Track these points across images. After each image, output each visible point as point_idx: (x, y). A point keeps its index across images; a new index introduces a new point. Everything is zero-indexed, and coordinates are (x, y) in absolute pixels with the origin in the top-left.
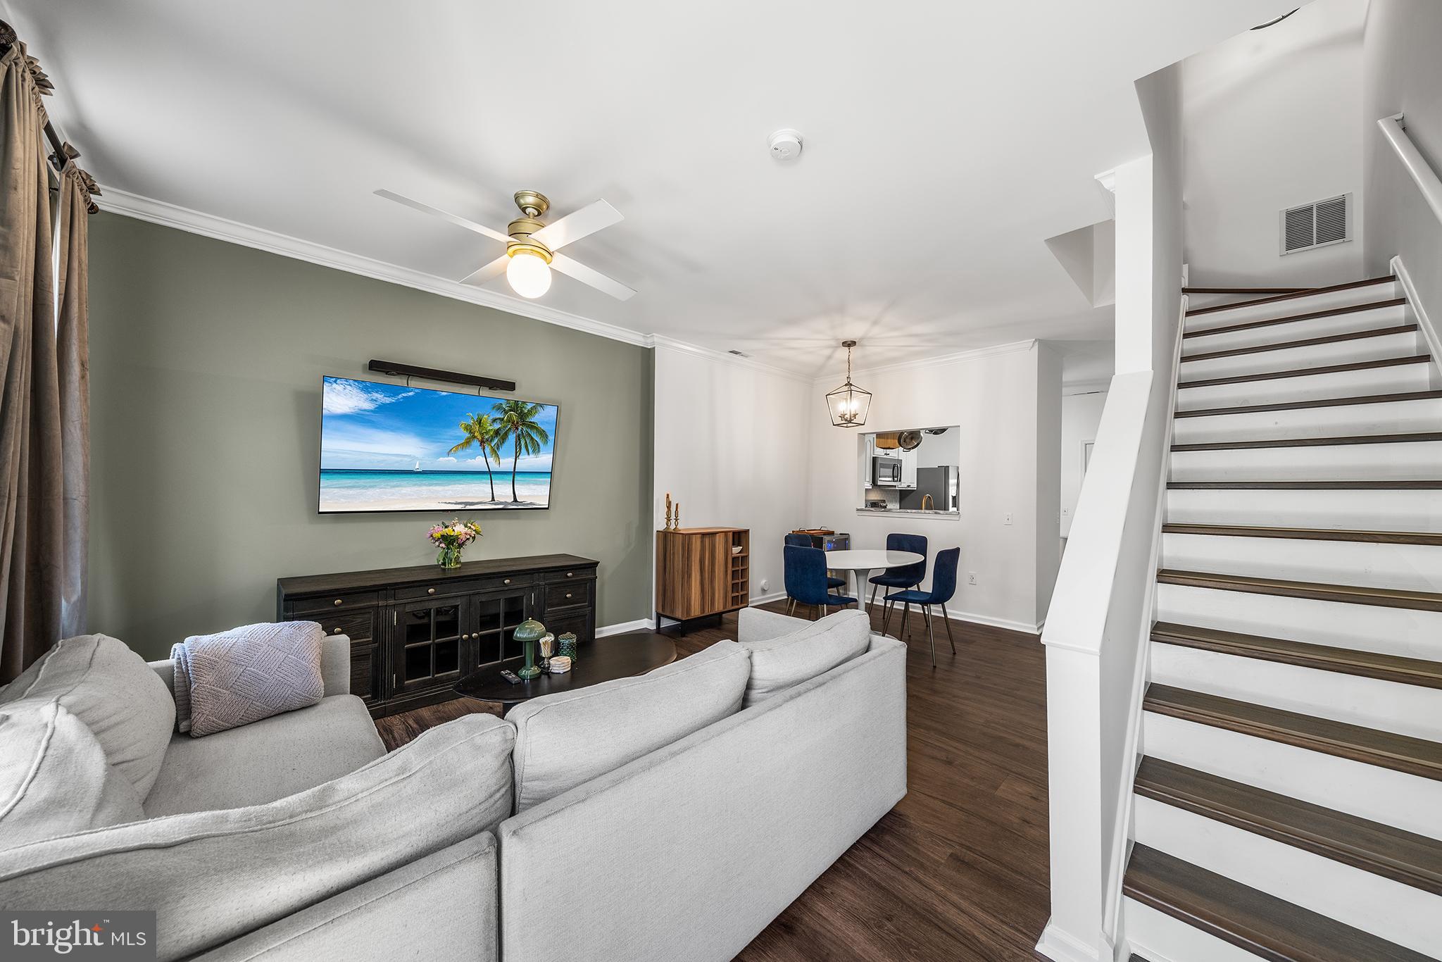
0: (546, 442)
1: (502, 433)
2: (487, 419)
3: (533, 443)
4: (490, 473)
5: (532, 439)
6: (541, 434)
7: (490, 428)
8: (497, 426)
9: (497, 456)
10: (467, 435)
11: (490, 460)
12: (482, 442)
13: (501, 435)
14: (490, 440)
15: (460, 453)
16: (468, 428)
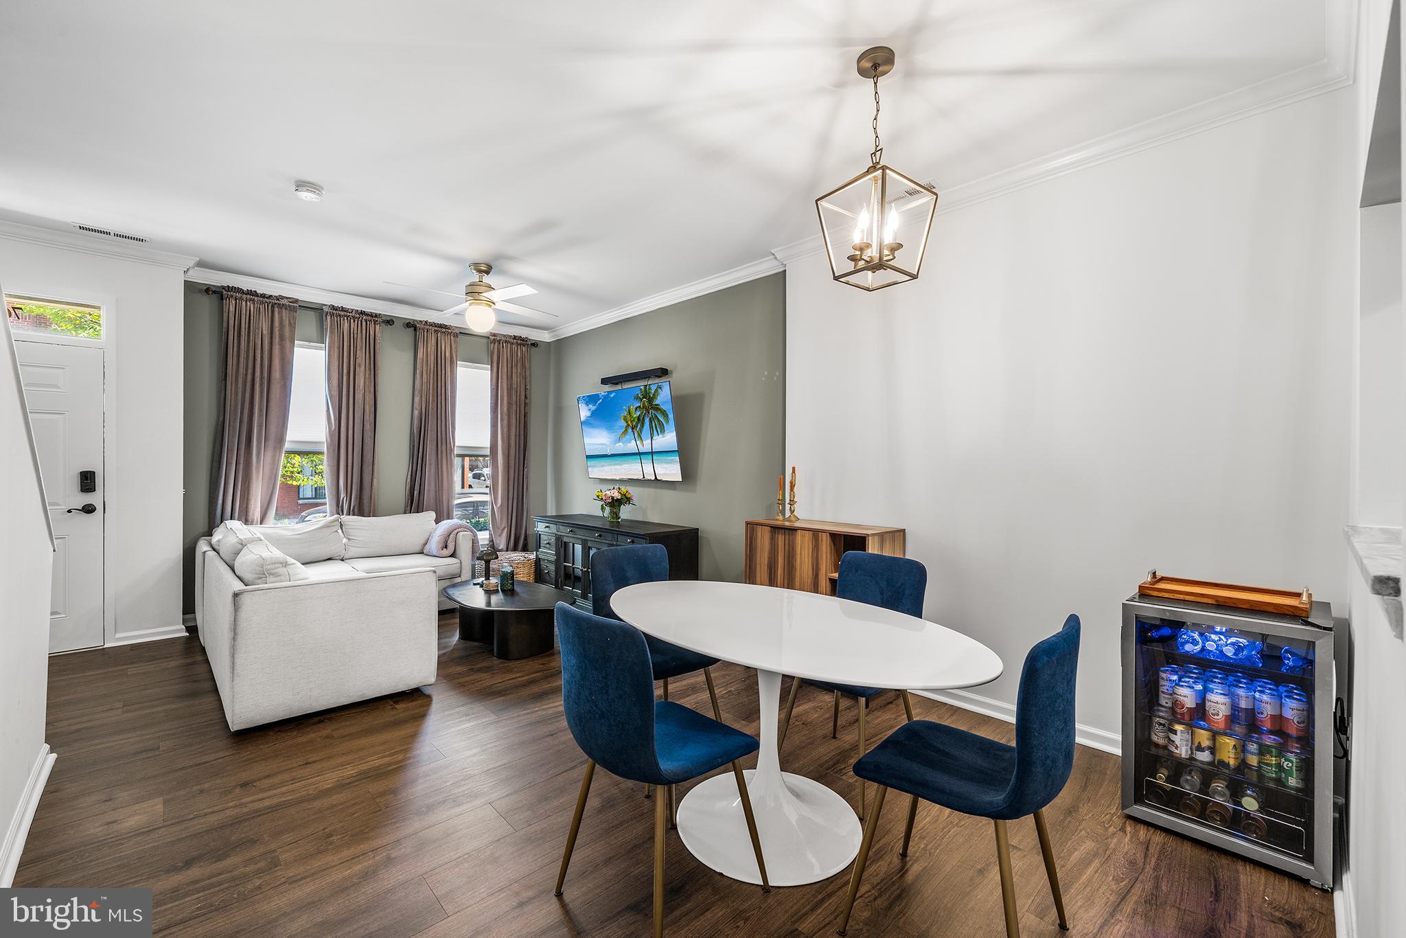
0: (668, 421)
1: (641, 419)
2: (633, 408)
3: (660, 424)
4: (639, 454)
5: (659, 420)
6: (663, 414)
7: (635, 416)
8: (638, 413)
9: (641, 439)
10: (626, 424)
11: (638, 442)
12: (633, 429)
13: (640, 420)
14: (635, 426)
15: (624, 439)
16: (625, 419)
